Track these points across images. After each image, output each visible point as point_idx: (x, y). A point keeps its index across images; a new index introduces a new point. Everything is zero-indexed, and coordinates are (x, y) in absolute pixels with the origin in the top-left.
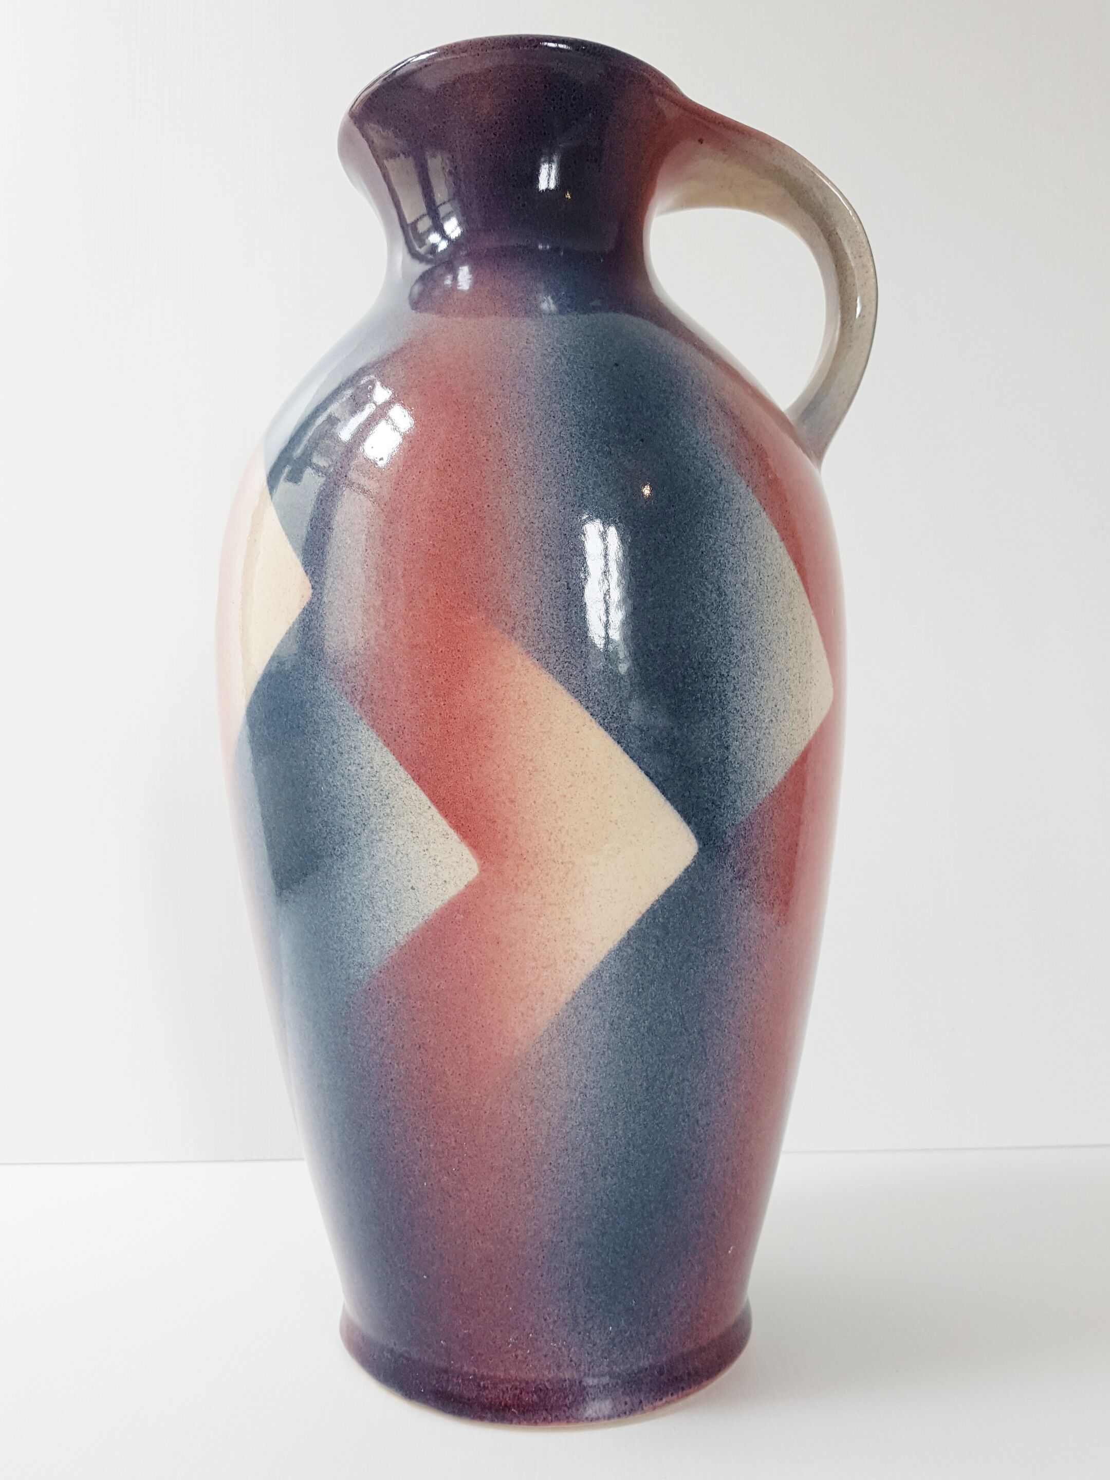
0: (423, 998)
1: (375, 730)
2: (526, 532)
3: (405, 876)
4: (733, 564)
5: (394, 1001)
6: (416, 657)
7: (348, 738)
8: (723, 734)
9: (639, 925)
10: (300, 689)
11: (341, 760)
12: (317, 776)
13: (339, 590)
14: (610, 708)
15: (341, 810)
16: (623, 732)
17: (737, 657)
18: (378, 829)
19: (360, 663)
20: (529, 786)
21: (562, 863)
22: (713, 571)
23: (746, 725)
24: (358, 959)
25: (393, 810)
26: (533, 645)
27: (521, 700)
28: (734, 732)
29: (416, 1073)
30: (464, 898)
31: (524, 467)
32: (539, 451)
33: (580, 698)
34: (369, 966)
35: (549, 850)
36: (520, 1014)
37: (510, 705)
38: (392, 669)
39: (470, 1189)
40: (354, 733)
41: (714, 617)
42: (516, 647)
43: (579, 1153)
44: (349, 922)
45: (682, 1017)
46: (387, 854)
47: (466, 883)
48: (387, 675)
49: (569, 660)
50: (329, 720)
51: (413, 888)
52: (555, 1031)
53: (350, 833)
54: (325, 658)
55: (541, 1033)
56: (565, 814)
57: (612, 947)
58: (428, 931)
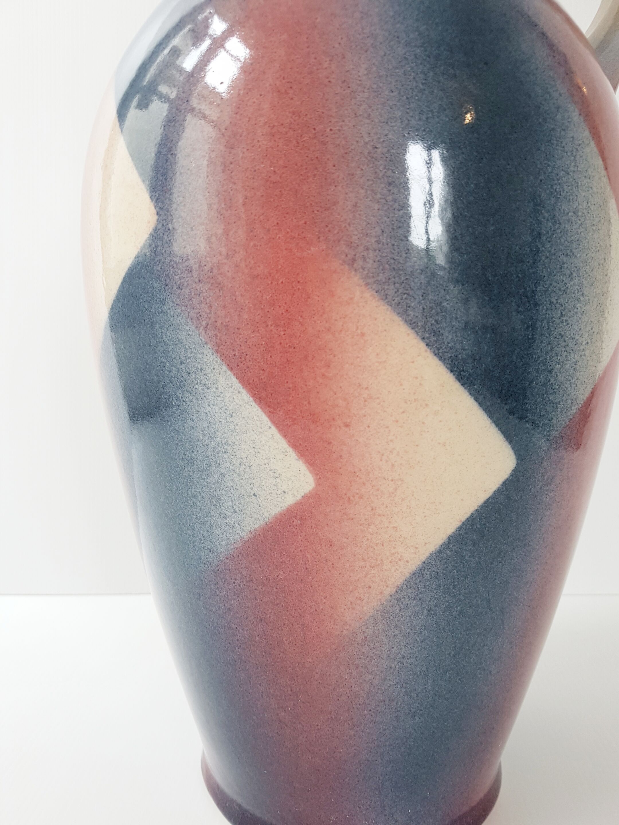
0: (263, 583)
1: (219, 355)
2: (369, 158)
3: (248, 485)
4: (567, 192)
5: (239, 582)
6: (258, 287)
7: (194, 360)
8: (548, 359)
9: (459, 531)
10: (150, 311)
11: (189, 379)
12: (168, 391)
13: (182, 217)
14: (445, 338)
15: (191, 423)
16: (457, 360)
17: (566, 284)
18: (223, 442)
19: (204, 291)
20: (363, 412)
21: (392, 480)
22: (550, 199)
23: (567, 349)
24: (208, 545)
25: (237, 427)
26: (373, 277)
27: (359, 332)
28: (557, 356)
29: (258, 639)
30: (301, 507)
31: (368, 89)
32: (383, 73)
33: (417, 329)
34: (217, 552)
35: (380, 469)
36: (349, 603)
37: (348, 336)
38: (234, 298)
39: (303, 723)
40: (200, 356)
41: (548, 246)
42: (355, 280)
43: (394, 703)
44: (199, 515)
45: (489, 601)
46: (232, 465)
47: (303, 494)
48: (230, 304)
49: (407, 292)
50: (177, 342)
51: (254, 495)
52: (380, 617)
53: (199, 443)
54: (171, 284)
55: (366, 618)
56: (396, 437)
57: (434, 550)
58: (268, 531)
